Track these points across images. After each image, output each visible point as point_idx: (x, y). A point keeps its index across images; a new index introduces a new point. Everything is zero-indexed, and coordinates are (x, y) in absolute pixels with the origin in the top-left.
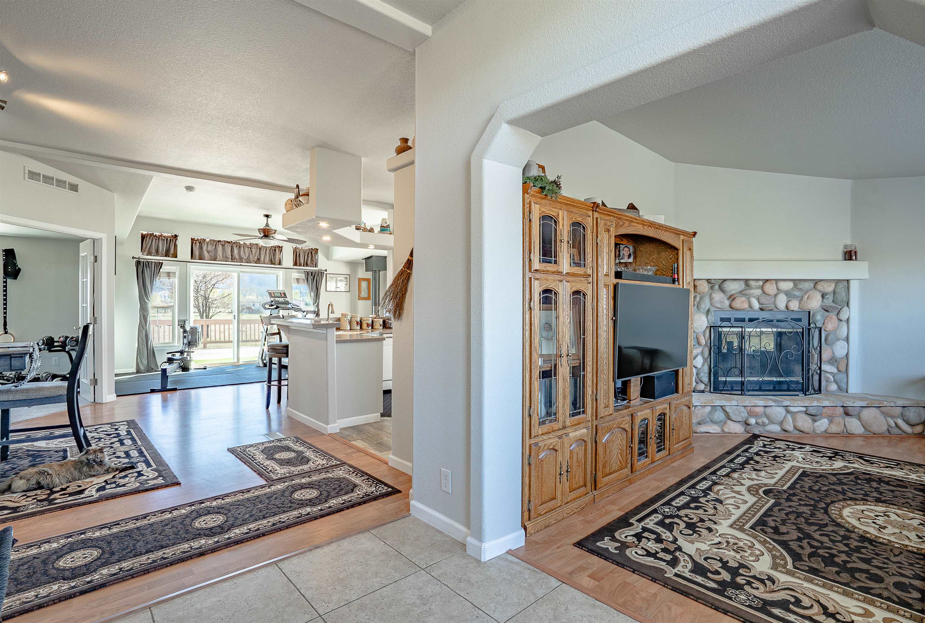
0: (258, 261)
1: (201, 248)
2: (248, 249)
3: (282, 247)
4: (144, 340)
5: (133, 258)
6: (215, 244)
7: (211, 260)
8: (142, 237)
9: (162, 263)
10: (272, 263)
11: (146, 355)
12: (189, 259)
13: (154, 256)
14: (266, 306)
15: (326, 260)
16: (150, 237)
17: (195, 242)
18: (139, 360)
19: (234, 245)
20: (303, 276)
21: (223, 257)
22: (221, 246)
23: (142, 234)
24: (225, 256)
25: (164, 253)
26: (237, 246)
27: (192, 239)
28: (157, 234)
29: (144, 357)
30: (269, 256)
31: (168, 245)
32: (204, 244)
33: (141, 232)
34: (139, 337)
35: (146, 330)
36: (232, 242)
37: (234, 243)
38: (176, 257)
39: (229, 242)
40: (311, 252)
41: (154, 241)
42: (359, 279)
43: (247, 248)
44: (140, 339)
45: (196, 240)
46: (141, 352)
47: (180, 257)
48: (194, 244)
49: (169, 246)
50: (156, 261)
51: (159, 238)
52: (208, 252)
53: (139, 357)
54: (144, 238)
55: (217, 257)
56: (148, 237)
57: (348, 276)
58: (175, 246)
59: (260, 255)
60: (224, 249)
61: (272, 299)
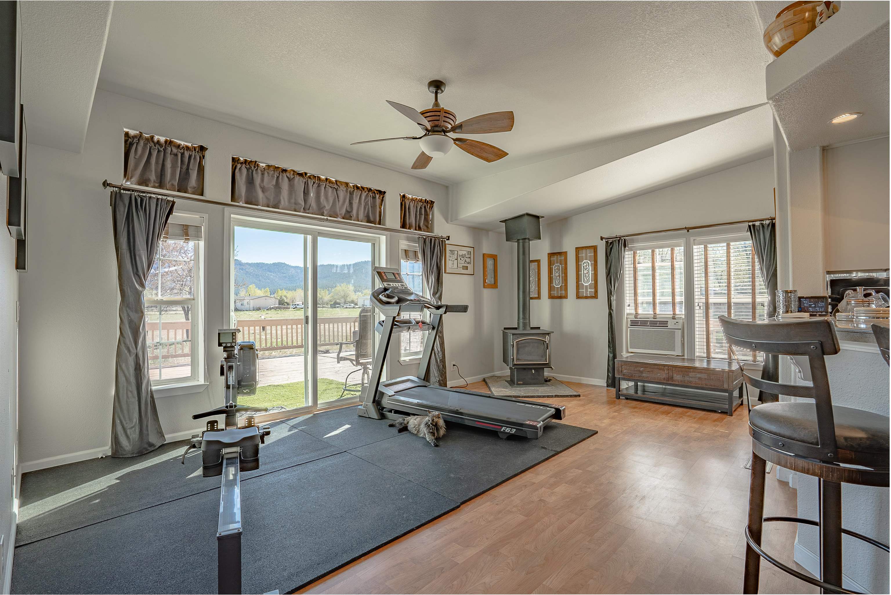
0: (348, 215)
1: (250, 181)
2: (333, 191)
3: (385, 192)
4: (133, 380)
5: (106, 184)
6: (276, 174)
7: (268, 207)
8: (126, 141)
9: (174, 203)
10: (369, 221)
11: (136, 415)
12: (229, 200)
13: (154, 187)
14: (380, 296)
15: (443, 221)
16: (145, 145)
17: (239, 166)
18: (119, 428)
19: (309, 180)
20: (417, 247)
21: (289, 202)
22: (286, 179)
23: (127, 134)
24: (293, 201)
25: (176, 183)
26: (314, 183)
27: (233, 159)
28: (162, 139)
29: (131, 420)
30: (365, 208)
31: (185, 167)
32: (257, 173)
33: (125, 130)
34: (121, 374)
35: (137, 355)
36: (306, 174)
37: (309, 177)
38: (202, 194)
39: (301, 175)
40: (425, 207)
41: (155, 154)
42: (484, 254)
43: (330, 189)
44: (122, 379)
45: (242, 163)
46: (124, 407)
47: (208, 195)
48: (237, 170)
49: (188, 169)
50: (160, 197)
51: (165, 150)
52: (263, 190)
53: (118, 421)
54: (131, 144)
55: (279, 202)
56: (142, 143)
57: (471, 250)
58: (201, 170)
59: (351, 204)
60: (291, 187)
61: (385, 284)
